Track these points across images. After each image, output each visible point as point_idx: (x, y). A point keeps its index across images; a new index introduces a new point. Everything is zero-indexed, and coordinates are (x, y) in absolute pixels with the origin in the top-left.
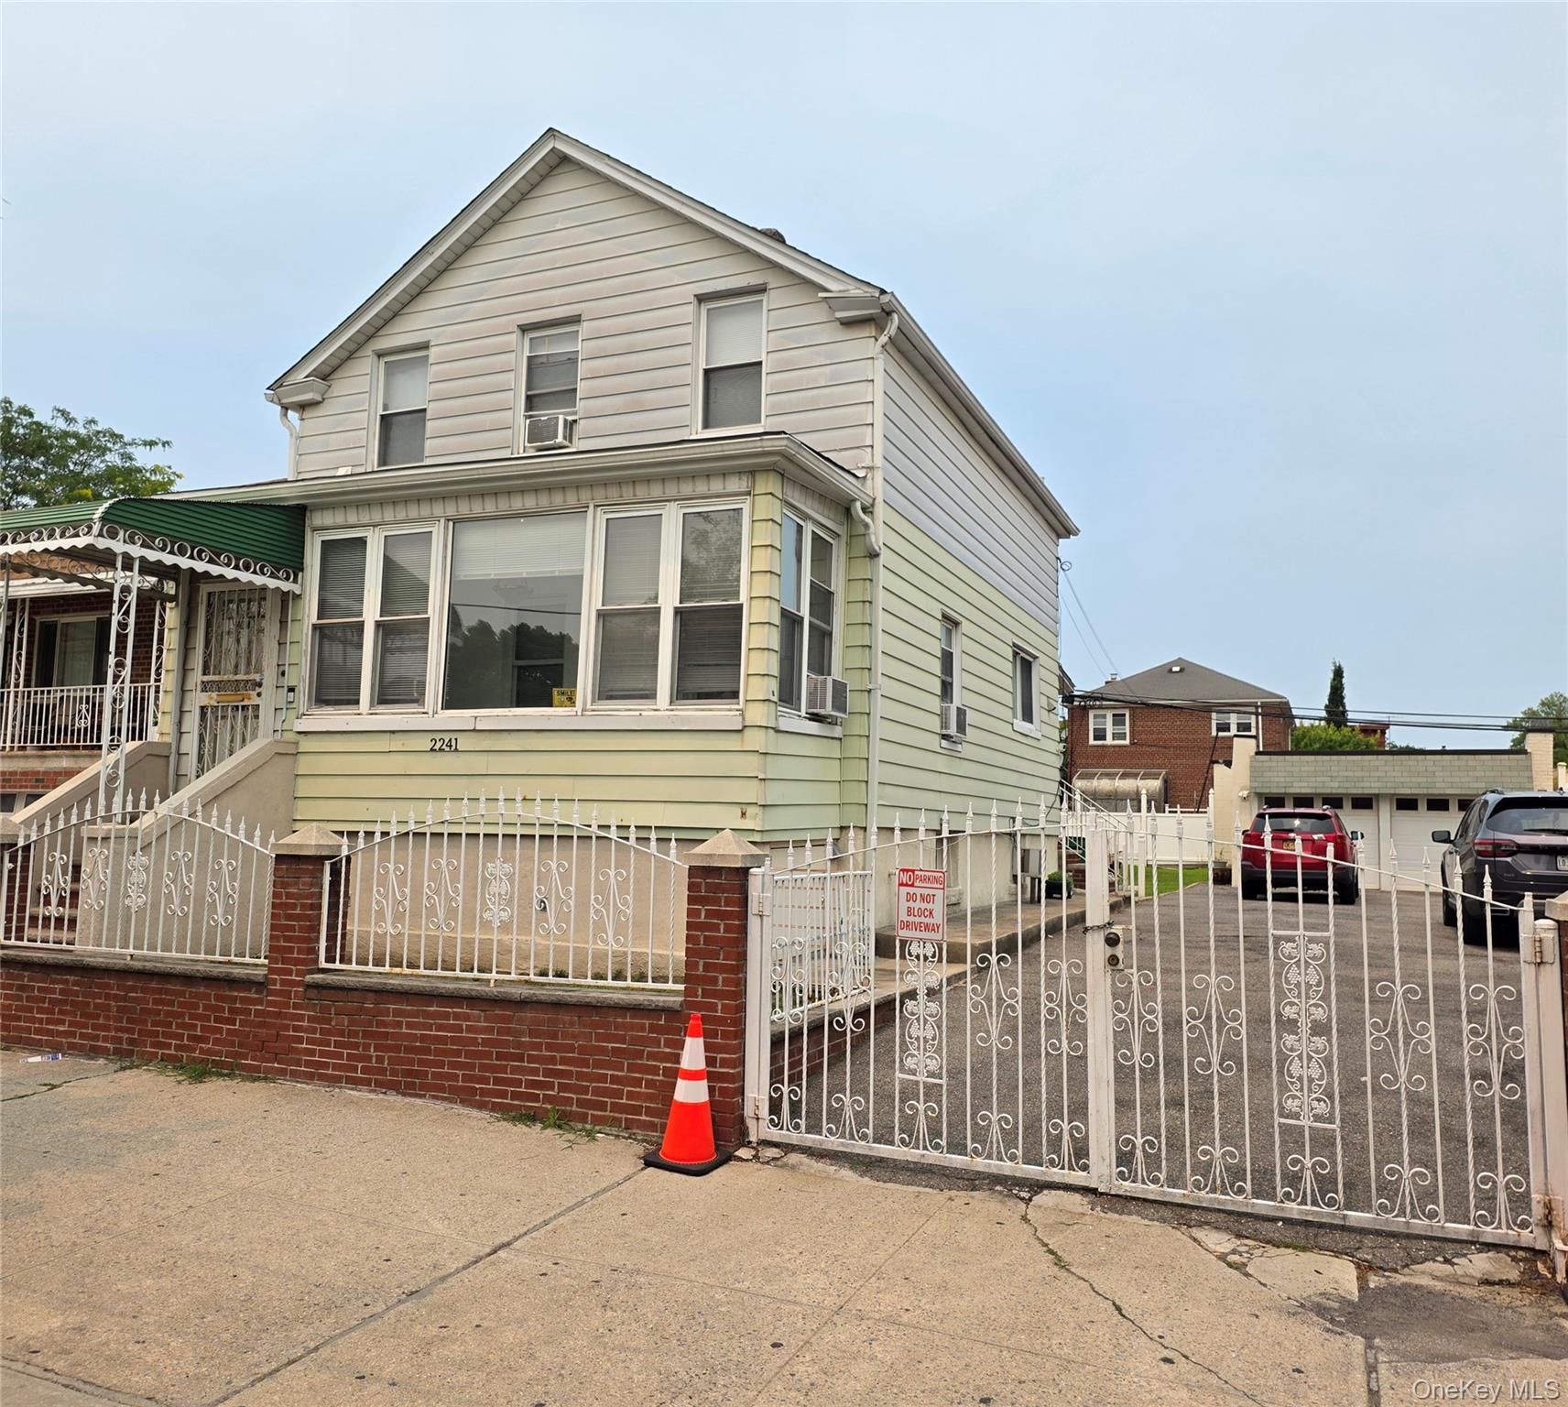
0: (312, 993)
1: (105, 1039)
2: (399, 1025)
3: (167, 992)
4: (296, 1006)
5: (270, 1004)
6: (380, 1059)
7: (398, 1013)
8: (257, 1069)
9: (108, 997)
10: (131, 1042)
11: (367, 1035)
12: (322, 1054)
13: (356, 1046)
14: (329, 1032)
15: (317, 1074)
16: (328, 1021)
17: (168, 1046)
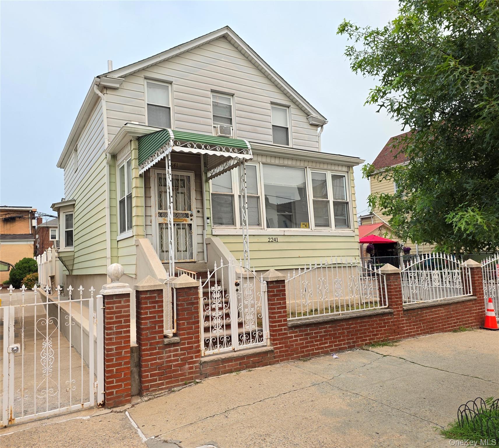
0: (405, 313)
1: (344, 344)
2: (426, 316)
6: (424, 326)
7: (426, 313)
8: (394, 339)
9: (343, 329)
11: (420, 321)
12: (410, 329)
13: (418, 325)
14: (411, 323)
15: (410, 335)
16: (410, 319)
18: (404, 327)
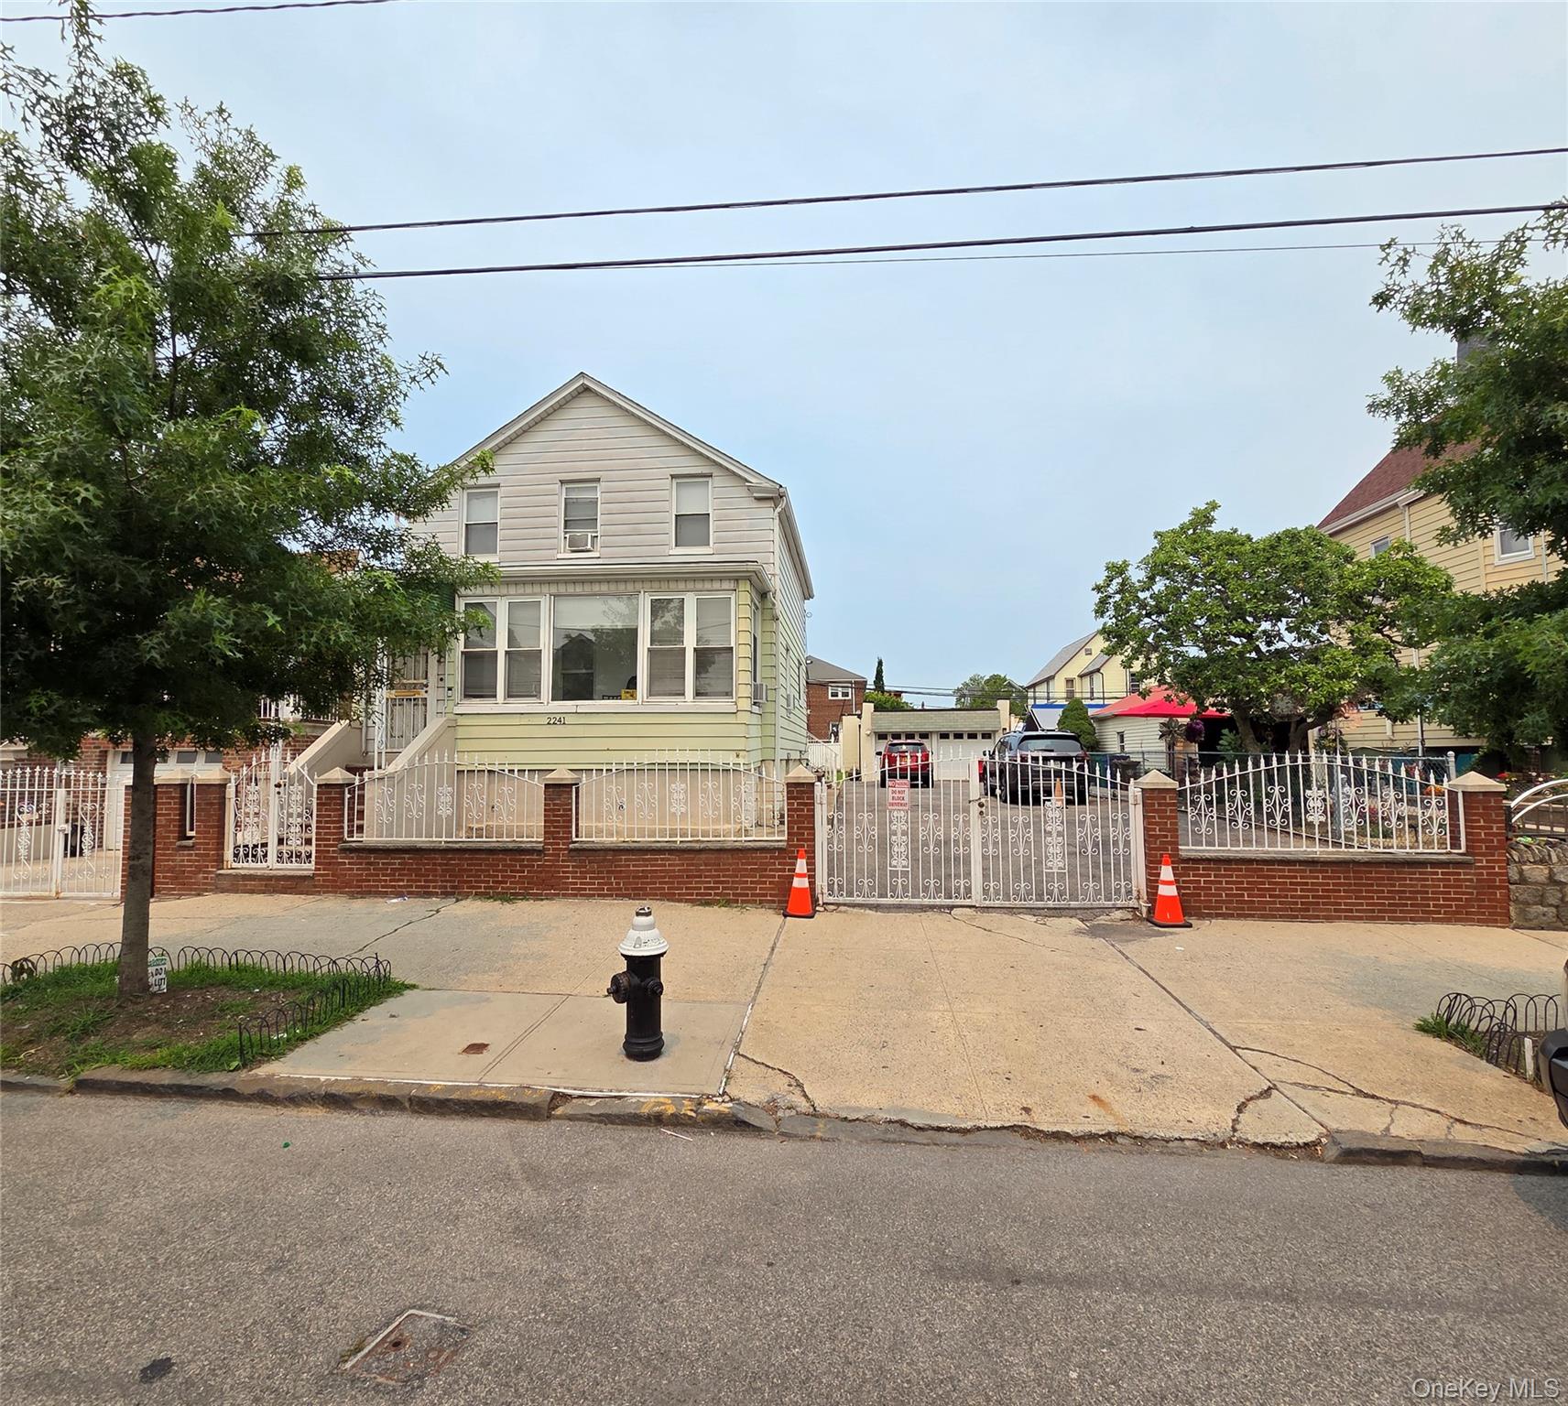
0: (574, 854)
1: (434, 887)
2: (629, 866)
3: (477, 859)
4: (563, 861)
5: (546, 861)
6: (618, 884)
7: (626, 860)
8: (541, 895)
9: (435, 864)
10: (452, 887)
11: (608, 872)
12: (581, 884)
13: (603, 878)
14: (586, 872)
15: (579, 893)
16: (585, 867)
17: (480, 887)
18: (568, 878)
